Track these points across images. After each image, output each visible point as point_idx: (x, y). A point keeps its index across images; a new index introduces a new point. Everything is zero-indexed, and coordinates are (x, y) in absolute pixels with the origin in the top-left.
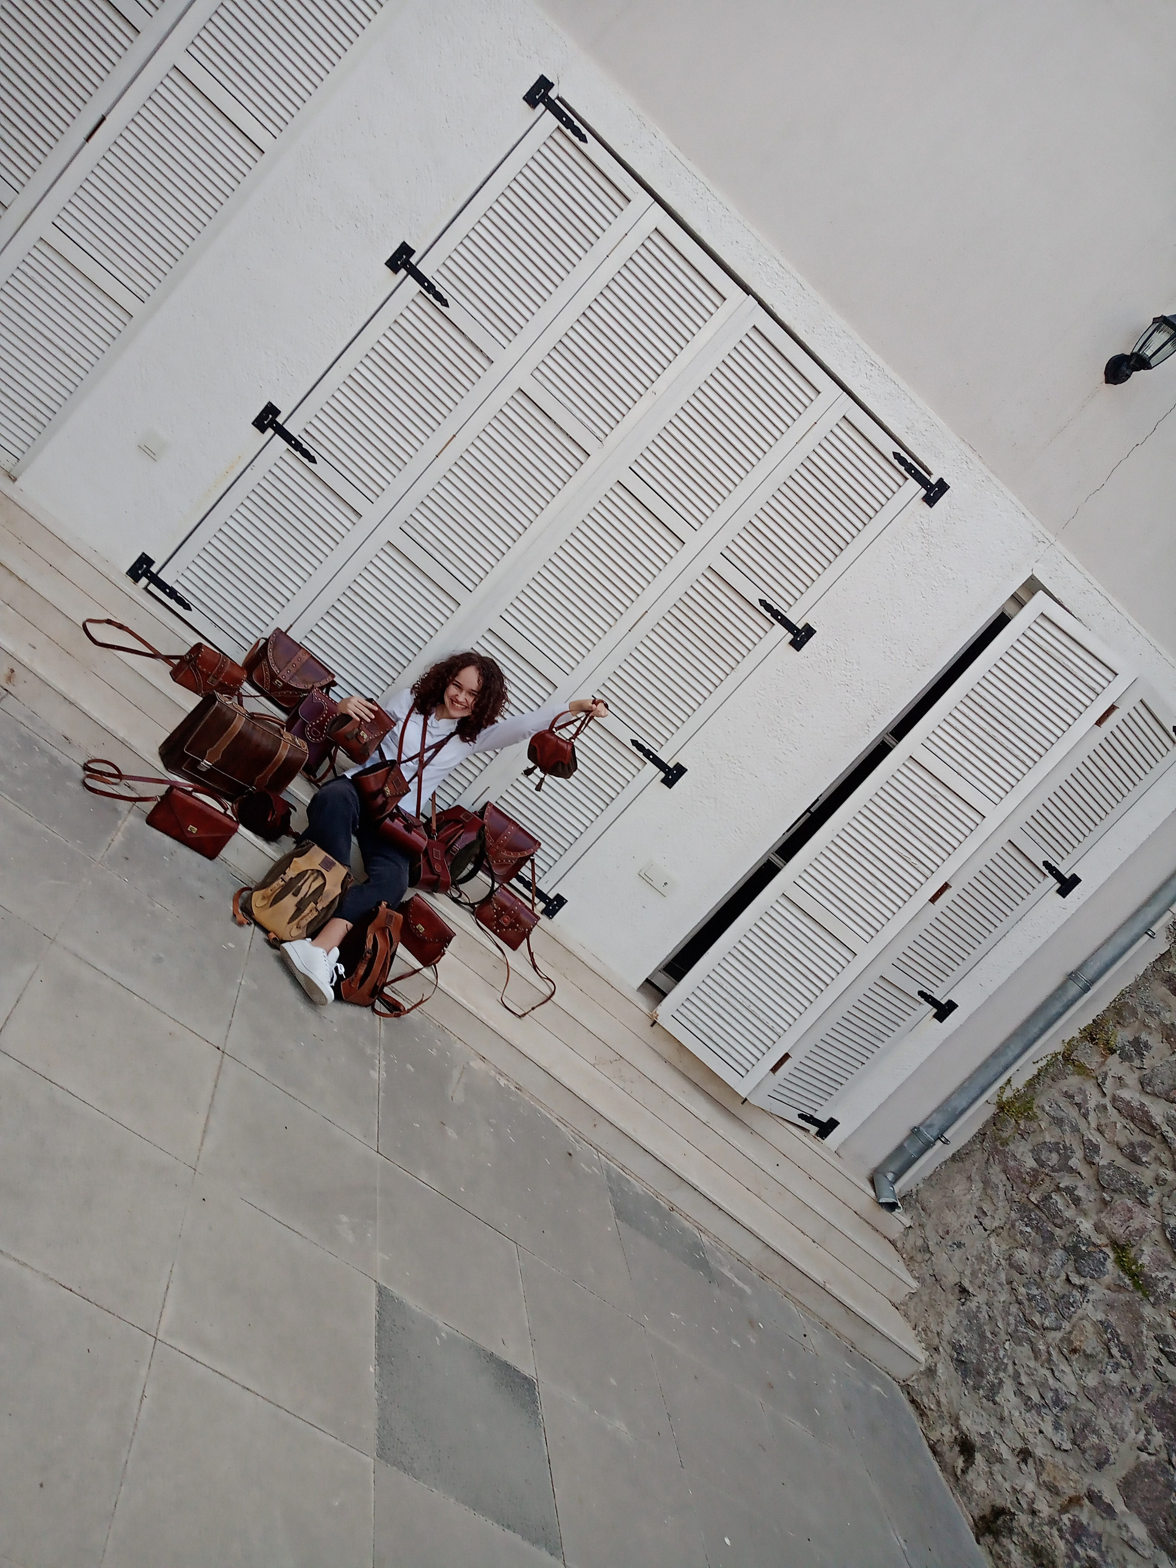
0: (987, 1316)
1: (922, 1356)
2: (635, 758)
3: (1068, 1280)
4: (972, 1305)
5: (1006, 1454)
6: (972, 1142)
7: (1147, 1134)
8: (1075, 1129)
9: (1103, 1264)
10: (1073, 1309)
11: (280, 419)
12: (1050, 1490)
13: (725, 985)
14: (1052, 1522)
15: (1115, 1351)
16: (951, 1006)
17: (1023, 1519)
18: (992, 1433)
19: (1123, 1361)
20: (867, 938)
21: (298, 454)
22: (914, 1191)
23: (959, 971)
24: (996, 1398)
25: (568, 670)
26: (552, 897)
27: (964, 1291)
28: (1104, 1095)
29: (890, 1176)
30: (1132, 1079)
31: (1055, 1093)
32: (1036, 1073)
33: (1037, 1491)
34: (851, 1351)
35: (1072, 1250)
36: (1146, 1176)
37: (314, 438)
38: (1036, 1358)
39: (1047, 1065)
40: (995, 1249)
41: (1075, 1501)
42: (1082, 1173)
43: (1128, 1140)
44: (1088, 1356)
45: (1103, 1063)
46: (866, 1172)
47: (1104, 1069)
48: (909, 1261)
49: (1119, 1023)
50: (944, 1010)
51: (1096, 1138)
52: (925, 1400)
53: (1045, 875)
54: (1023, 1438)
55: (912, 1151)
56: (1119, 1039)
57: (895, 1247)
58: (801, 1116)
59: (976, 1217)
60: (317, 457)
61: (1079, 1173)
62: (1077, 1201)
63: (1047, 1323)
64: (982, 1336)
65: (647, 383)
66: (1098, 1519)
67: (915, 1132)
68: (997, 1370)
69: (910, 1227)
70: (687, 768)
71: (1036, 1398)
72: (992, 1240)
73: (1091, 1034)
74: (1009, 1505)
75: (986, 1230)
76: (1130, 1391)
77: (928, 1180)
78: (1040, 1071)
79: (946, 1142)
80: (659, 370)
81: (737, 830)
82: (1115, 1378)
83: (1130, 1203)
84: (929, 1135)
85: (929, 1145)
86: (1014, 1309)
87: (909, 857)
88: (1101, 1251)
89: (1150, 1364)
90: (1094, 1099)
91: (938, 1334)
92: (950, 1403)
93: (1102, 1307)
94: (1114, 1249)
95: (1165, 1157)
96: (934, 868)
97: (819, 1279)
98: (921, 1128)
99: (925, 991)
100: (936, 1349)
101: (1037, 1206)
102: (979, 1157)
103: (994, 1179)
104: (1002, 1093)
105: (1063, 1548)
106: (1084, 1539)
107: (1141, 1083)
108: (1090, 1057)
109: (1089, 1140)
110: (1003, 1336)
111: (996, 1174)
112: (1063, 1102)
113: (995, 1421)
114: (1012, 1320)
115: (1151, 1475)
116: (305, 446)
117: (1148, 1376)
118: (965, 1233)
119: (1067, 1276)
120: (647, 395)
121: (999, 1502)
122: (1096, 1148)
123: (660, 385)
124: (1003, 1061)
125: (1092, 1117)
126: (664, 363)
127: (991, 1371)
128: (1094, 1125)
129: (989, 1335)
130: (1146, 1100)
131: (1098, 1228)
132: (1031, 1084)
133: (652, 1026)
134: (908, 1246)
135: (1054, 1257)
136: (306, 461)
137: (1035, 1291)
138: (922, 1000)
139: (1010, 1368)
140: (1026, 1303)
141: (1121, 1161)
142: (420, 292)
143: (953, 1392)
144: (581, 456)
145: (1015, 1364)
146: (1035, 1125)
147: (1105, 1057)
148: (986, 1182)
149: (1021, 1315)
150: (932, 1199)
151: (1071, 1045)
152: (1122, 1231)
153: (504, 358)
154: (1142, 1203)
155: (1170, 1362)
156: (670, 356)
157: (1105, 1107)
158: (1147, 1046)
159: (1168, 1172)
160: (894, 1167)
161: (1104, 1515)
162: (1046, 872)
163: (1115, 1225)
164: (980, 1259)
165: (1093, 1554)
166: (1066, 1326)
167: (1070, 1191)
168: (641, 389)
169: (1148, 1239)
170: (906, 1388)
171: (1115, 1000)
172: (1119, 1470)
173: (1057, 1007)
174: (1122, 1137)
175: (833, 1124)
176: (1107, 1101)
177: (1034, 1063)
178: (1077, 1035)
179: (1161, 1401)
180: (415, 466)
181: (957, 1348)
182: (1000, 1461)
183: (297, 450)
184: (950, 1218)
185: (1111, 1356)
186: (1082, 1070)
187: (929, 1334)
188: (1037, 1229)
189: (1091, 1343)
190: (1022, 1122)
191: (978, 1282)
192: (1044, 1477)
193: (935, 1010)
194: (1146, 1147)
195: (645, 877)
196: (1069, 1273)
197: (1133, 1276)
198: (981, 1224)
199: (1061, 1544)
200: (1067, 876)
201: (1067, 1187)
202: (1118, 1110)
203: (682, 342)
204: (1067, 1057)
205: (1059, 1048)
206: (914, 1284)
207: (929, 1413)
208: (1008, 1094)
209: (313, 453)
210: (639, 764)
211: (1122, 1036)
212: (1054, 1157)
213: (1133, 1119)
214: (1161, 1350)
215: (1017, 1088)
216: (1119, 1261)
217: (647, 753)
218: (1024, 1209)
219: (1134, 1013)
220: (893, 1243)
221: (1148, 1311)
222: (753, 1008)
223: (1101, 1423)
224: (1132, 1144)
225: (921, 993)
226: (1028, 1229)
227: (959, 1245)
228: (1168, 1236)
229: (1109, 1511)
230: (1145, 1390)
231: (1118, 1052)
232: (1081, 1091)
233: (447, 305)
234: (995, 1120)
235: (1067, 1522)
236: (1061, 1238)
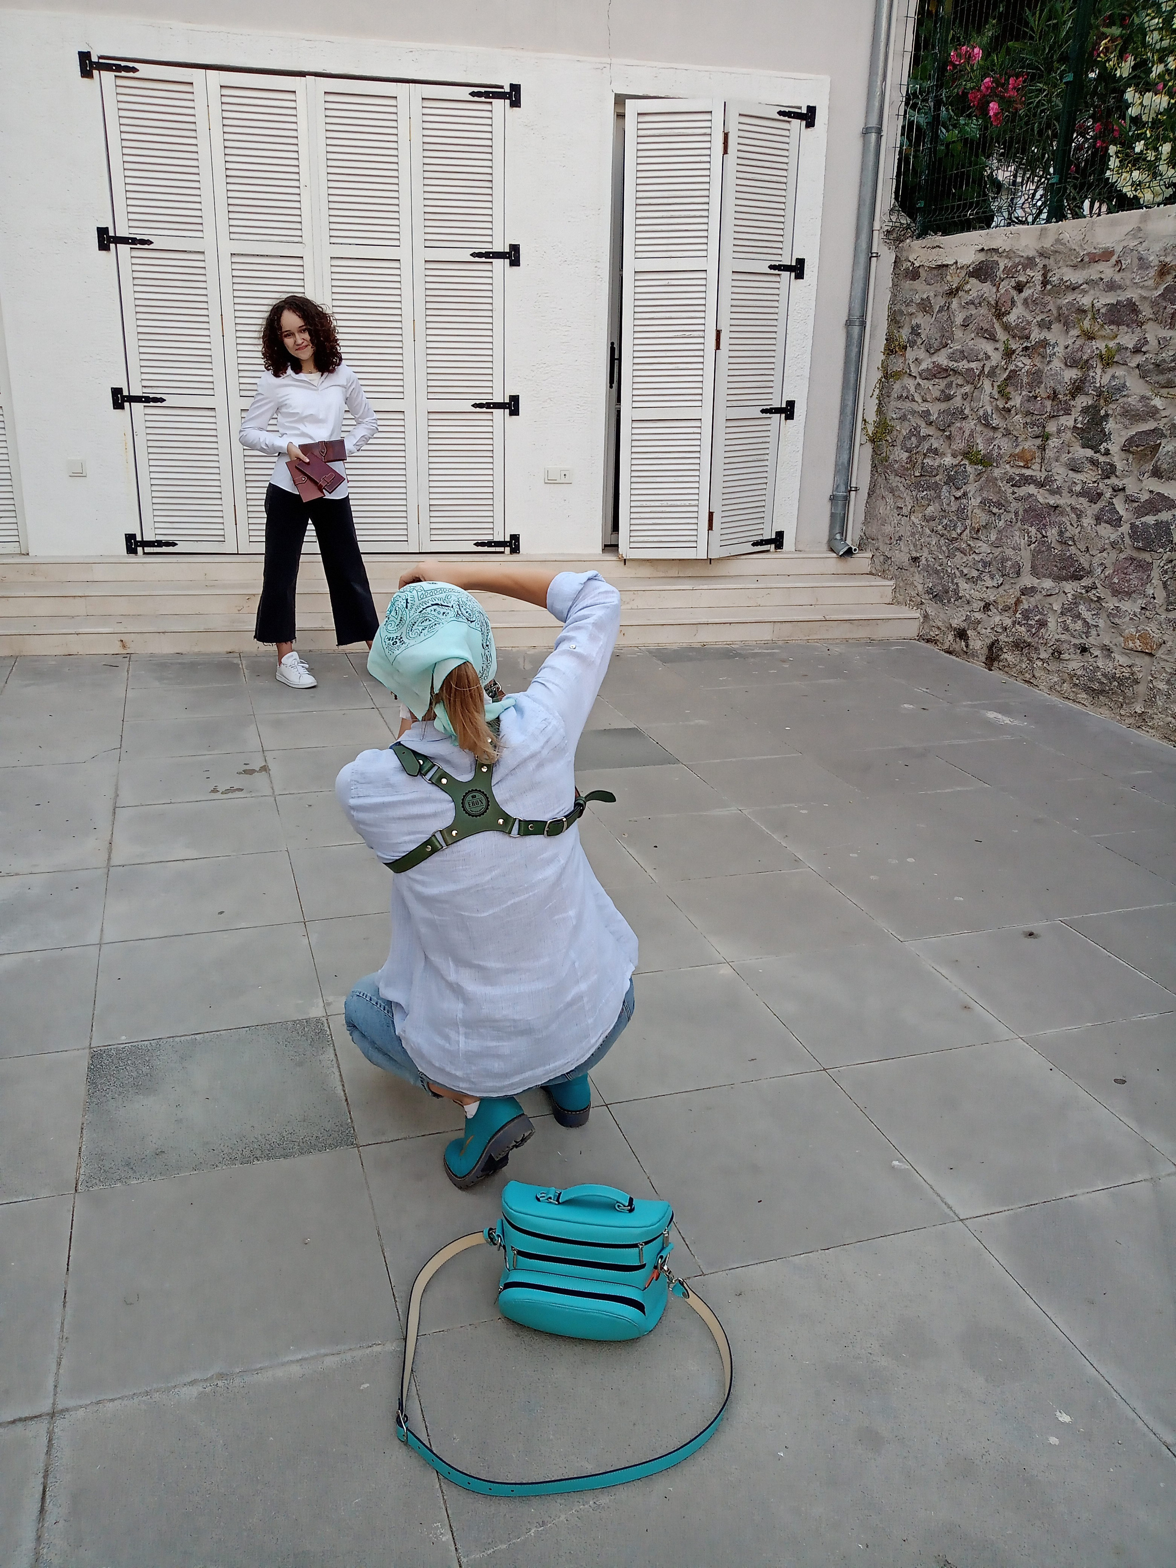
0: (933, 560)
1: (917, 614)
2: (483, 416)
3: (956, 498)
4: (923, 561)
5: (978, 616)
6: (872, 475)
7: (946, 377)
8: (913, 412)
9: (966, 471)
10: (966, 511)
11: (125, 393)
12: (1006, 611)
13: (644, 504)
14: (1014, 623)
15: (995, 510)
16: (791, 404)
17: (1002, 638)
18: (969, 614)
19: (1001, 511)
20: (699, 404)
21: (152, 404)
22: (862, 534)
23: (777, 378)
24: (960, 595)
25: (401, 396)
26: (509, 540)
27: (915, 559)
28: (915, 377)
29: (838, 537)
30: (921, 354)
31: (894, 404)
32: (878, 402)
33: (1003, 618)
34: (871, 642)
35: (951, 481)
36: (957, 402)
37: (152, 387)
38: (965, 555)
39: (880, 391)
40: (916, 521)
41: (1018, 602)
42: (930, 434)
43: (940, 390)
44: (985, 527)
45: (905, 360)
46: (825, 547)
47: (907, 363)
48: (883, 574)
49: (899, 327)
50: (788, 411)
51: (924, 407)
52: (931, 633)
53: (779, 275)
54: (982, 600)
55: (839, 510)
56: (904, 337)
57: (873, 574)
58: (755, 544)
59: (898, 515)
60: (163, 396)
61: (929, 435)
62: (936, 452)
63: (959, 531)
64: (937, 572)
65: (296, 184)
66: (1032, 599)
67: (833, 499)
68: (952, 582)
69: (873, 556)
70: (517, 394)
71: (975, 574)
72: (913, 518)
73: (890, 351)
74: (994, 638)
75: (907, 516)
76: (1011, 522)
77: (866, 522)
78: (879, 398)
79: (856, 490)
80: (296, 170)
81: (578, 406)
82: (1001, 524)
83: (958, 425)
84: (841, 493)
85: (847, 499)
86: (942, 542)
87: (686, 334)
88: (961, 466)
89: (1011, 498)
90: (911, 384)
91: (918, 594)
92: (944, 622)
93: (978, 494)
94: (967, 458)
95: (960, 381)
96: (702, 327)
97: (820, 617)
98: (834, 493)
99: (765, 407)
100: (922, 603)
101: (921, 475)
102: (881, 480)
103: (894, 484)
104: (867, 431)
105: (1024, 630)
106: (1030, 615)
107: (927, 351)
108: (897, 364)
109: (922, 411)
110: (945, 561)
111: (895, 481)
112: (899, 404)
113: (967, 608)
114: (944, 548)
115: (1040, 552)
116: (151, 396)
117: (1014, 505)
118: (898, 529)
119: (954, 496)
120: (303, 191)
121: (989, 641)
122: (927, 413)
123: (304, 178)
124: (849, 410)
125: (918, 398)
126: (295, 162)
127: (950, 584)
128: (920, 401)
129: (939, 568)
130: (935, 358)
131: (954, 456)
132: (879, 412)
133: (625, 564)
134: (878, 568)
135: (943, 494)
136: (159, 404)
137: (945, 521)
138: (768, 415)
139: (958, 573)
140: (945, 532)
141: (943, 406)
142: (131, 248)
143: (942, 615)
144: (298, 262)
145: (958, 569)
146: (895, 433)
147: (904, 355)
148: (892, 491)
149: (947, 541)
150: (873, 530)
151: (884, 367)
152: (963, 444)
153: (207, 243)
154: (964, 418)
155: (1019, 487)
156: (295, 155)
157: (919, 384)
158: (918, 326)
159: (965, 388)
160: (837, 530)
161: (1032, 594)
162: (777, 272)
163: (959, 445)
164: (913, 534)
165: (1037, 618)
166: (968, 522)
167: (930, 450)
168: (296, 191)
169: (977, 434)
170: (921, 638)
171: (889, 316)
172: (1027, 567)
173: (855, 350)
174: (936, 393)
175: (780, 535)
176: (919, 380)
177: (871, 397)
178: (883, 357)
179: (1025, 511)
180: (217, 353)
181: (929, 591)
182: (979, 622)
183: (149, 403)
184: (888, 529)
185: (995, 514)
186: (897, 375)
187: (913, 599)
188: (929, 488)
189: (982, 517)
190: (888, 438)
191: (919, 547)
192: (1000, 607)
193: (783, 416)
194: (949, 386)
195: (550, 482)
196: (954, 494)
197: (981, 462)
198: (903, 515)
199: (1023, 629)
200: (794, 264)
201: (928, 449)
202: (926, 379)
203: (294, 141)
204: (886, 376)
205: (879, 375)
206: (892, 583)
207: (937, 638)
208: (871, 429)
209: (159, 396)
210: (489, 417)
211: (905, 334)
212: (913, 439)
213: (935, 376)
214: (1012, 486)
215: (874, 421)
216: (972, 462)
217: (488, 405)
218: (918, 486)
219: (901, 312)
220: (871, 574)
221: (997, 472)
222: (670, 503)
223: (1010, 552)
224: (943, 391)
225: (763, 411)
226: (925, 493)
227: (900, 539)
228: (984, 422)
229: (1033, 590)
230: (1016, 514)
231: (908, 345)
232: (904, 388)
233: (152, 243)
234: (875, 452)
235: (1020, 616)
236: (940, 480)
